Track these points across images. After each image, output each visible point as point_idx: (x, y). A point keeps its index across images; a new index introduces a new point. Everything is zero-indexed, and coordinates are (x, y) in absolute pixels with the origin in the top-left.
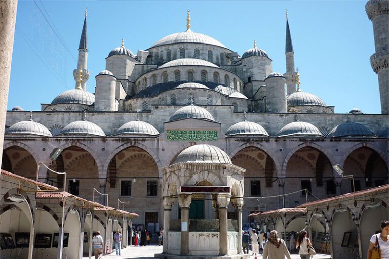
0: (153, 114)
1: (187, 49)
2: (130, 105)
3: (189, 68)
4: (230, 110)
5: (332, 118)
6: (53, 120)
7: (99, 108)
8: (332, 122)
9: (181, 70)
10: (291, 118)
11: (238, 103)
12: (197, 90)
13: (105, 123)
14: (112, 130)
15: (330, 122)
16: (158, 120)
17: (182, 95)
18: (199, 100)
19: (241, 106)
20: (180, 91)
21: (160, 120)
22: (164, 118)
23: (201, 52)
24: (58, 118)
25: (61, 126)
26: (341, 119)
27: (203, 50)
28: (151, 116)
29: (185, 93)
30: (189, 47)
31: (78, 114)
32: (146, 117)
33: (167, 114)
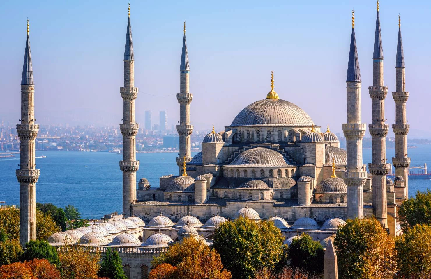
0: (227, 207)
4: (272, 204)
5: (333, 210)
6: (172, 210)
7: (197, 201)
8: (333, 213)
9: (248, 170)
10: (308, 209)
11: (284, 192)
13: (201, 212)
14: (205, 217)
15: (332, 213)
16: (230, 211)
17: (245, 194)
18: (254, 197)
20: (244, 191)
21: (232, 211)
22: (234, 209)
24: (174, 208)
25: (176, 214)
26: (339, 210)
28: (226, 208)
29: (246, 193)
30: (263, 130)
31: (185, 207)
32: (224, 209)
33: (236, 207)
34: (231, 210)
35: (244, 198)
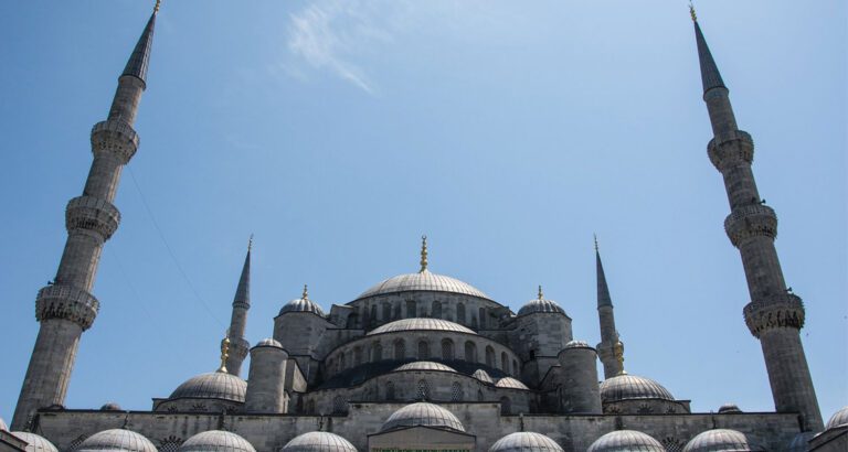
0: (351, 419)
1: (420, 302)
2: (312, 401)
3: (420, 335)
4: (495, 410)
5: (685, 423)
6: (166, 429)
7: (254, 406)
8: (686, 430)
9: (406, 339)
10: (609, 423)
11: (511, 398)
12: (433, 374)
13: (262, 434)
15: (683, 430)
16: (358, 431)
17: (407, 384)
18: (436, 393)
19: (516, 404)
20: (402, 377)
21: (362, 430)
22: (371, 425)
23: (444, 306)
24: (175, 423)
25: (179, 439)
27: (446, 303)
28: (346, 423)
29: (412, 380)
30: (422, 298)
31: (213, 418)
32: (338, 424)
33: (377, 418)
34: (361, 428)
35: (402, 395)
